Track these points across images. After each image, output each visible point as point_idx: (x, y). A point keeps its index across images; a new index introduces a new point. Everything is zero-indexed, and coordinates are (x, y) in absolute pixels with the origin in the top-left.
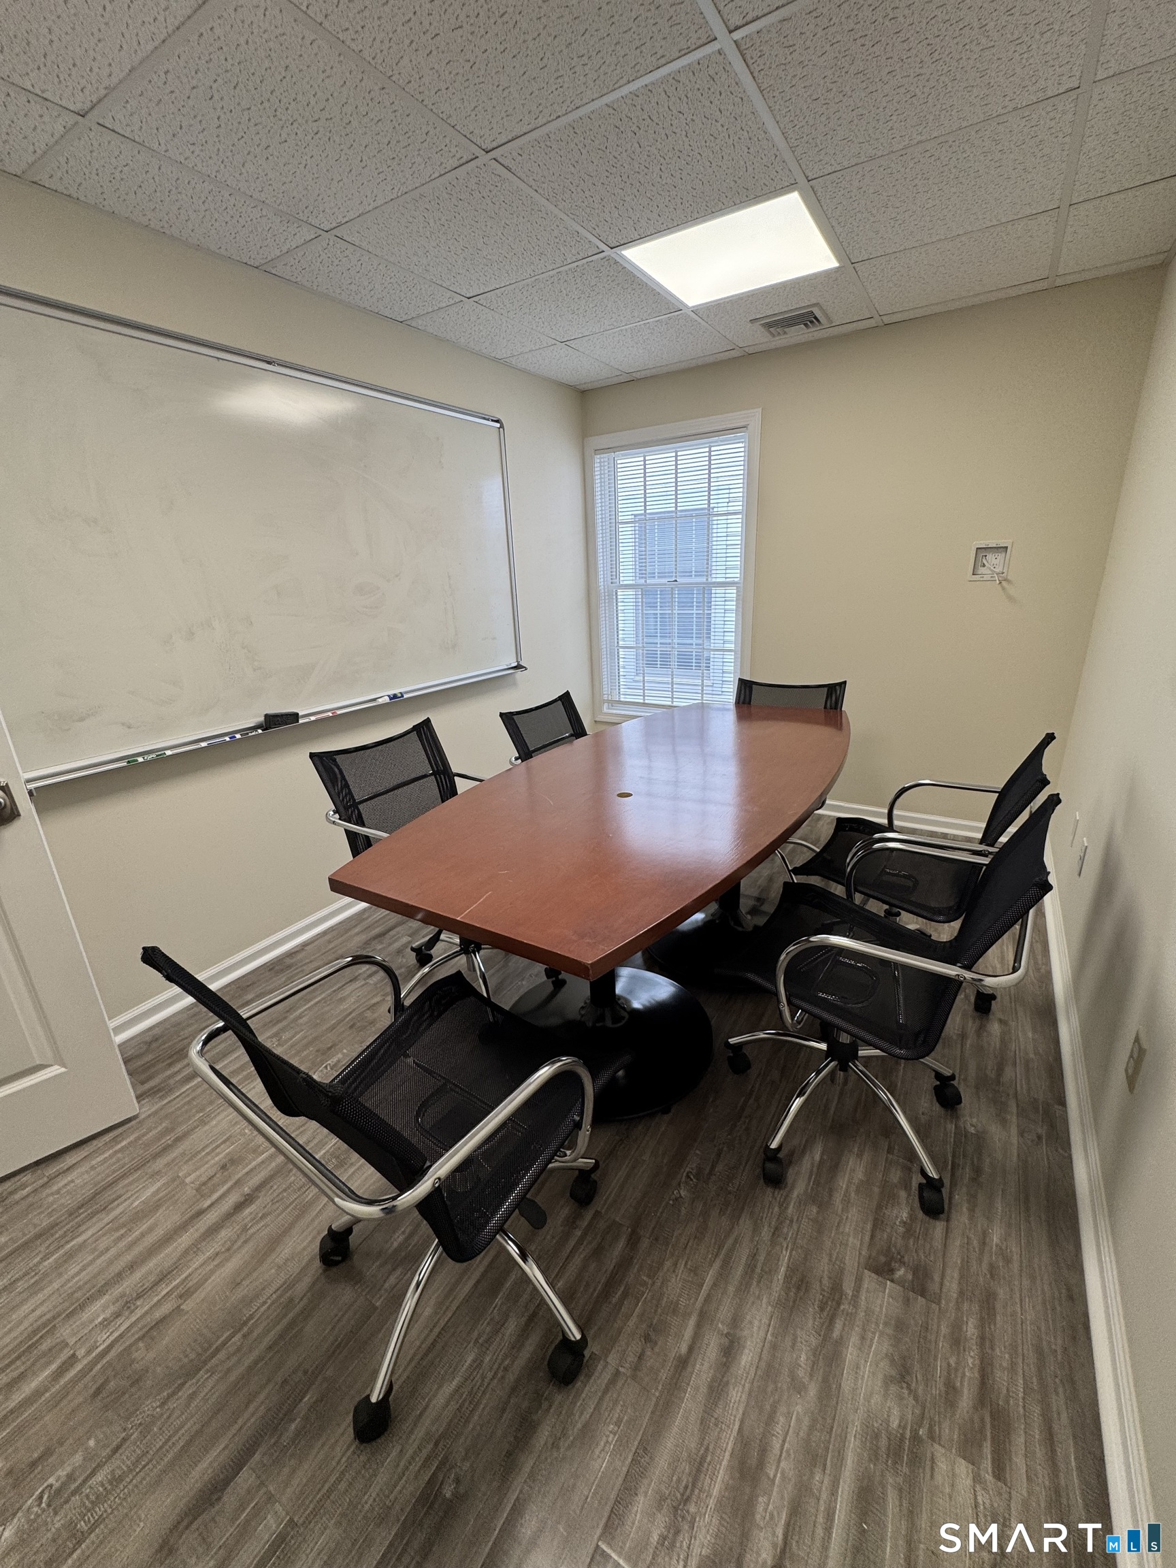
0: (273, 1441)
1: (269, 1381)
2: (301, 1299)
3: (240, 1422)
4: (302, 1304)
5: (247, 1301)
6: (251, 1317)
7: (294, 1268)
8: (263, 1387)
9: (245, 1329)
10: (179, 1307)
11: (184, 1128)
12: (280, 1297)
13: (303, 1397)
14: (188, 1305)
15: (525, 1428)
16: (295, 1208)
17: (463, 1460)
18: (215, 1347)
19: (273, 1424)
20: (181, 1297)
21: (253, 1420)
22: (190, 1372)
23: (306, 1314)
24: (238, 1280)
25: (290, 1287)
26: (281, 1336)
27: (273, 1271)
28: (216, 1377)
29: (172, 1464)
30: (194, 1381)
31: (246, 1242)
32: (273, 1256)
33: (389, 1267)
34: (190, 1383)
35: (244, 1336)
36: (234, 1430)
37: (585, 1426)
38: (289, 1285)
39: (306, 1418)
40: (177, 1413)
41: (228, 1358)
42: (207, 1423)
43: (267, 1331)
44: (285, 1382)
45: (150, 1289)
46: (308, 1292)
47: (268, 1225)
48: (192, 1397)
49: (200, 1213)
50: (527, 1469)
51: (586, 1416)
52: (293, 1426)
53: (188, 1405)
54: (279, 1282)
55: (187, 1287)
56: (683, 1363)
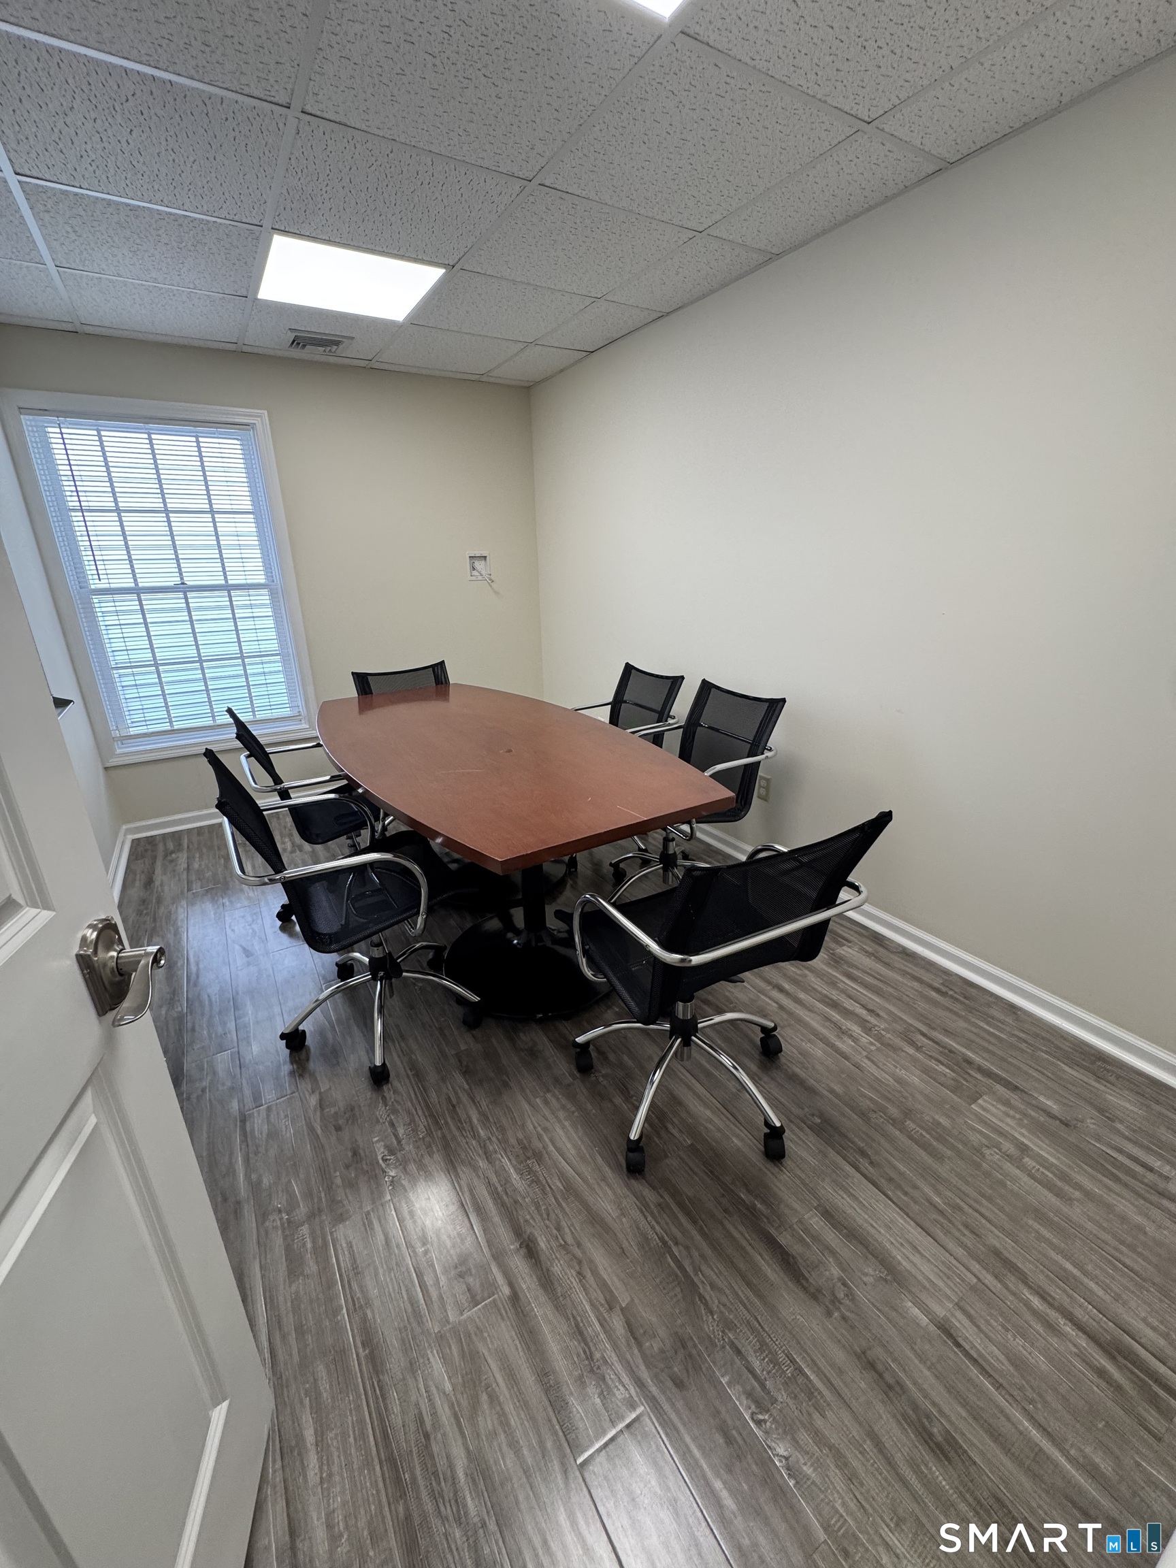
0: (765, 1220)
1: (722, 1223)
2: (662, 1197)
3: (744, 1243)
4: (667, 1197)
5: (644, 1242)
6: (662, 1239)
7: (630, 1202)
8: (724, 1228)
9: (670, 1243)
10: (622, 1309)
11: (350, 1336)
12: (652, 1214)
13: (741, 1198)
14: (624, 1299)
15: (793, 1078)
16: (565, 1199)
17: (803, 1109)
18: (676, 1270)
19: (752, 1218)
20: (611, 1308)
21: (747, 1235)
22: (690, 1289)
23: (675, 1193)
24: (619, 1251)
25: (646, 1206)
26: (688, 1213)
27: (624, 1220)
28: (704, 1268)
29: (761, 1297)
30: (700, 1286)
31: (579, 1245)
32: (609, 1220)
33: (663, 1133)
34: (701, 1291)
35: (676, 1244)
36: (749, 1248)
37: (801, 1054)
38: (644, 1206)
39: (756, 1197)
40: (724, 1300)
41: (691, 1257)
42: (738, 1271)
43: (679, 1225)
44: (726, 1211)
45: (586, 1344)
46: (658, 1193)
47: (572, 1225)
48: (713, 1286)
49: (515, 1298)
50: (815, 1083)
51: (794, 1051)
52: (759, 1206)
53: (720, 1290)
54: (637, 1214)
55: (603, 1302)
56: (781, 1007)
